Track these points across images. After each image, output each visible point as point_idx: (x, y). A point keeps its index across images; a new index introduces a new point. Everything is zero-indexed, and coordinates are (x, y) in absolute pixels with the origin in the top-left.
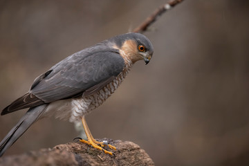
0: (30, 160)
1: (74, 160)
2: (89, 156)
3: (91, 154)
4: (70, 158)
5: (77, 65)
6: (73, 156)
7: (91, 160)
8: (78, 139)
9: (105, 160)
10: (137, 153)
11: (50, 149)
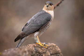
0: (19, 50)
1: (34, 50)
2: (39, 48)
3: (40, 48)
4: (32, 49)
5: (36, 20)
6: (34, 48)
7: (40, 50)
8: (35, 43)
9: (44, 50)
10: (55, 47)
11: (26, 46)
